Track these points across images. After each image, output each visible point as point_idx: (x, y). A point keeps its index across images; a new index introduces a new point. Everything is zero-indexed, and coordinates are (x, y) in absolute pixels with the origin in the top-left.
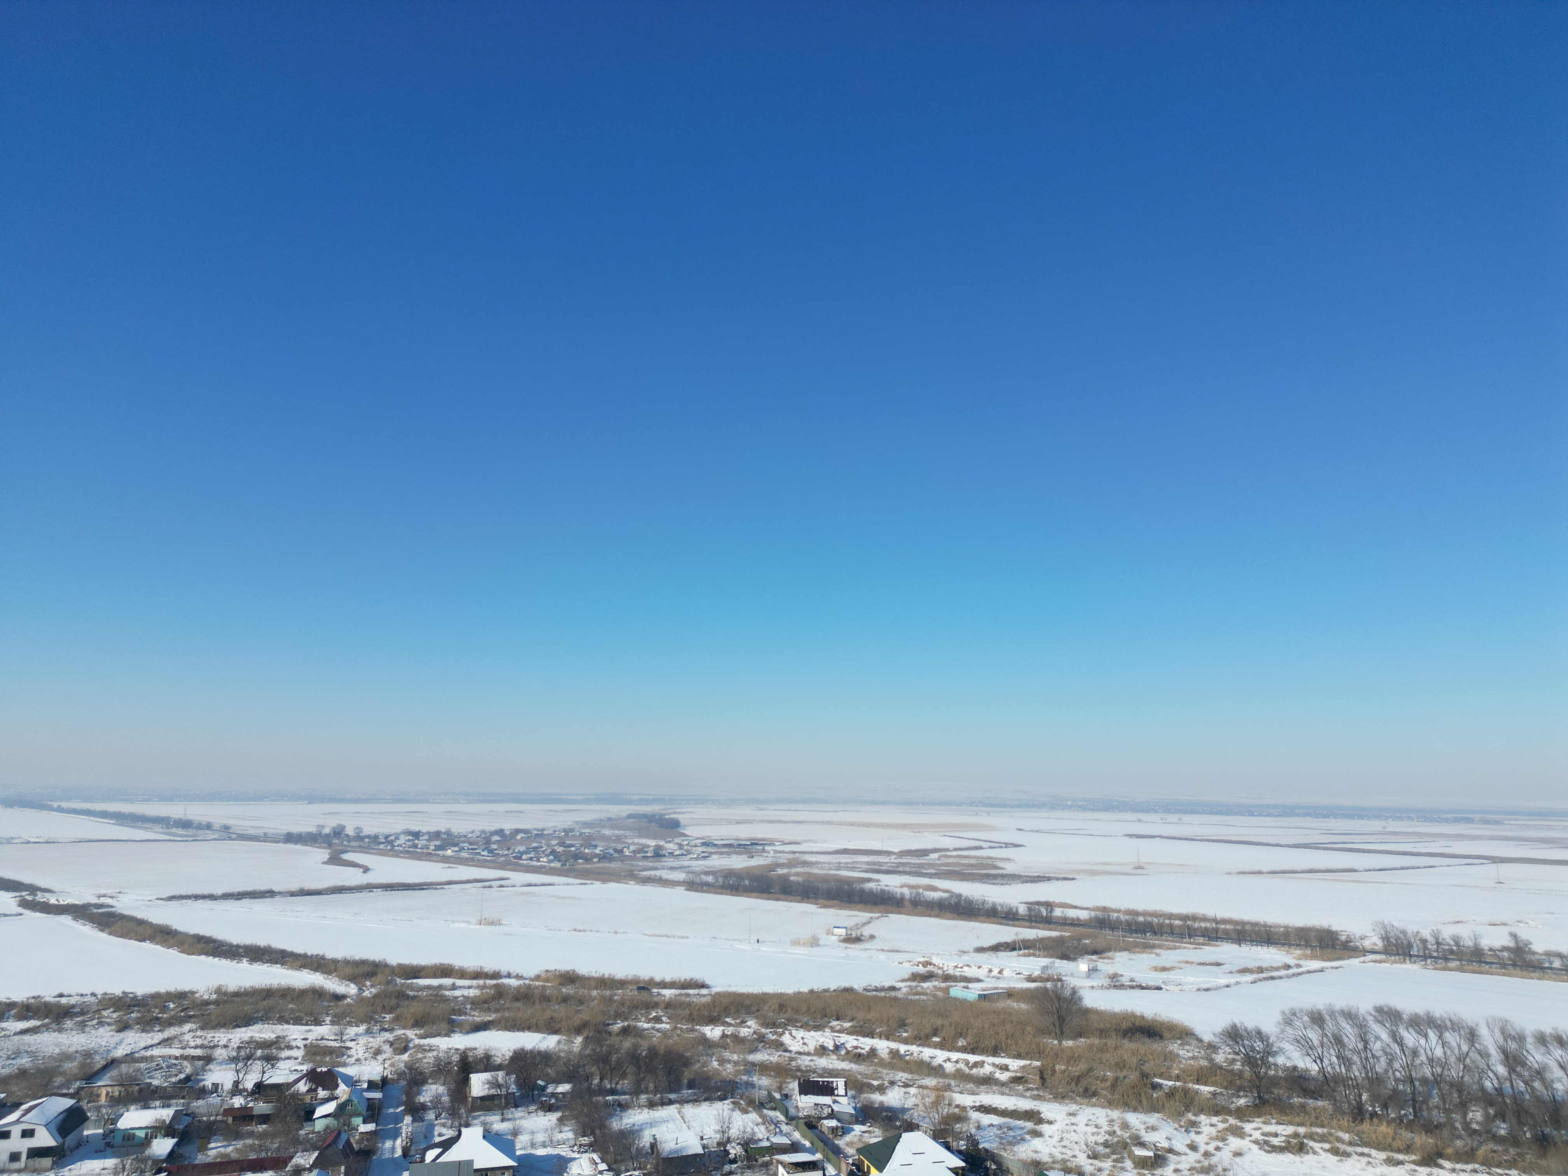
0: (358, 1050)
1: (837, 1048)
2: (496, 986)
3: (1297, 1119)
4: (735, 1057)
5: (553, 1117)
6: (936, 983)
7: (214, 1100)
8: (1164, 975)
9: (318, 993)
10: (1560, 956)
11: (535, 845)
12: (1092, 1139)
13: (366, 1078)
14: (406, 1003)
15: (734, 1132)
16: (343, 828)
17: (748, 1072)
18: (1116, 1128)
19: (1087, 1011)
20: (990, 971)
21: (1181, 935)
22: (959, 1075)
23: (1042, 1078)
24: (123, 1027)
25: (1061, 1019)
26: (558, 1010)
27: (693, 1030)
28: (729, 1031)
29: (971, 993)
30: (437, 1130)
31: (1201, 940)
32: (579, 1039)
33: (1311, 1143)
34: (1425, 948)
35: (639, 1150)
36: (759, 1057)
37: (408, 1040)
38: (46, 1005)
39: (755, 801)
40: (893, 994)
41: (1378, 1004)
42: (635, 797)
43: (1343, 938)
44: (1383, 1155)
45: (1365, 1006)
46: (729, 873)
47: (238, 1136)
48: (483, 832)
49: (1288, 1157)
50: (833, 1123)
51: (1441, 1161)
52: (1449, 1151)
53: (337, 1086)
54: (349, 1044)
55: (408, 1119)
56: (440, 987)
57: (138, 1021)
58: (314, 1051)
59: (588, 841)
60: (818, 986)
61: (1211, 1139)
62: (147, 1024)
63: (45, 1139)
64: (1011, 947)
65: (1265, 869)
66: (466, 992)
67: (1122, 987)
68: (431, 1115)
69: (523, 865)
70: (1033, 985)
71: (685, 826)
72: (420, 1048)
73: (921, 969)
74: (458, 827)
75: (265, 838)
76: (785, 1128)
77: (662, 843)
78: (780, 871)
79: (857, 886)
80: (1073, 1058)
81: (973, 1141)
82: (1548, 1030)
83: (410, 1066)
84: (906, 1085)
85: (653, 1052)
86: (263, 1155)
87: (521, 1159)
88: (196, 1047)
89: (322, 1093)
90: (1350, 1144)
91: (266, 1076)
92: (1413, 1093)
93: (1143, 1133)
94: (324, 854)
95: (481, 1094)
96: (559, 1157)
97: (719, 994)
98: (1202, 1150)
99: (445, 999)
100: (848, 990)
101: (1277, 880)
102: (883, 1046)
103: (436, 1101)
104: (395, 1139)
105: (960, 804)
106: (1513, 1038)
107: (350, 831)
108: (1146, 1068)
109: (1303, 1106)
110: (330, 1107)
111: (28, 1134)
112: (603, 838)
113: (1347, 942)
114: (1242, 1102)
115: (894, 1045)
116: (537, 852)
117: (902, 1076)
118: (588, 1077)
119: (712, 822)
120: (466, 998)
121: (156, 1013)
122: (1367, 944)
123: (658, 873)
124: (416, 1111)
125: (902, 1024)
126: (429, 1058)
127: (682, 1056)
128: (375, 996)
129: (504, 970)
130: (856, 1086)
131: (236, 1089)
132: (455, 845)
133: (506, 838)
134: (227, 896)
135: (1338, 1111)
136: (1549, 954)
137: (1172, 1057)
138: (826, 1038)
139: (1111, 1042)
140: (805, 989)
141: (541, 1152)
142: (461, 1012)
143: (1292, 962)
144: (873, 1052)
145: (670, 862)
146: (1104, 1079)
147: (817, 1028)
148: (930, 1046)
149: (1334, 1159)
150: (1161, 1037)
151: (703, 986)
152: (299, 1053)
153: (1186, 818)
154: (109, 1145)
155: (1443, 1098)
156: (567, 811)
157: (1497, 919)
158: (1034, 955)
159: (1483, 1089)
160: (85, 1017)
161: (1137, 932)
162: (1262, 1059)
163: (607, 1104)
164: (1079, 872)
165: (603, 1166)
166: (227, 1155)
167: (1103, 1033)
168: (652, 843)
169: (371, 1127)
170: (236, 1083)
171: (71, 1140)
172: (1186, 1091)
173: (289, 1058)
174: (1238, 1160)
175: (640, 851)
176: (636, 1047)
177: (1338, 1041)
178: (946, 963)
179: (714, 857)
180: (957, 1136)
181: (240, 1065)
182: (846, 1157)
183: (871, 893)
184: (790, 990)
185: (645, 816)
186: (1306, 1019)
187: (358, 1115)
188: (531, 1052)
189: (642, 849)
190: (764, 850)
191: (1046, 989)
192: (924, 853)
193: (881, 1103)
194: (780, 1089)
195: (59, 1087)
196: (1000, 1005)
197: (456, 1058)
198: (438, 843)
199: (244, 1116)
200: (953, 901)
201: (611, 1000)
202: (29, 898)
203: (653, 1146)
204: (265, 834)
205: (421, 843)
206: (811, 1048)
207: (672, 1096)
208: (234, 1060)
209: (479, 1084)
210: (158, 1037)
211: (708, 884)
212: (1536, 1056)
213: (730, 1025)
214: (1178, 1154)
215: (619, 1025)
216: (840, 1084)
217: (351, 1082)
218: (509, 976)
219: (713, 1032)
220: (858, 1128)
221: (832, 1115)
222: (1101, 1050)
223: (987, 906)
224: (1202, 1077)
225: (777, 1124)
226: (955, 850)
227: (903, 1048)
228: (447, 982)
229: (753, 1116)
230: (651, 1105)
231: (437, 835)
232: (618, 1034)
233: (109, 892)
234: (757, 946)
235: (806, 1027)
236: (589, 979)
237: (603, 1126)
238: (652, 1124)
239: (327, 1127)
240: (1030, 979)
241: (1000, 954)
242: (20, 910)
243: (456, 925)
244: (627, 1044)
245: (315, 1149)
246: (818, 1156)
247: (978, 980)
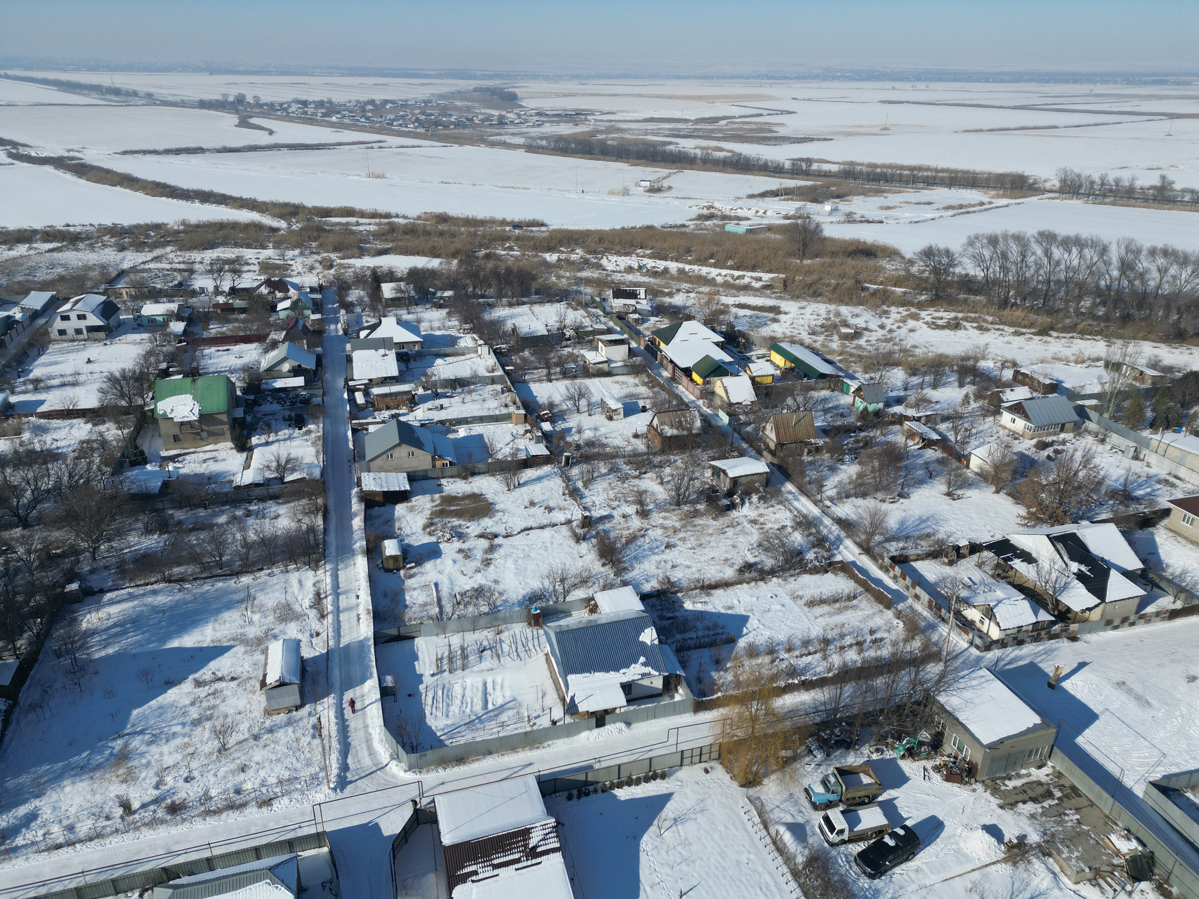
0: (297, 265)
1: (640, 267)
2: (389, 223)
3: (960, 308)
4: (568, 274)
5: (444, 312)
6: (716, 222)
7: (202, 297)
8: (887, 213)
9: (258, 227)
10: (1192, 192)
11: (402, 113)
12: (813, 323)
13: (307, 285)
14: (325, 234)
15: (568, 322)
16: (244, 96)
17: (577, 284)
18: (831, 316)
19: (826, 239)
20: (757, 212)
21: (907, 182)
22: (727, 285)
23: (785, 285)
24: (122, 249)
25: (805, 245)
26: (438, 241)
27: (536, 256)
28: (563, 256)
29: (741, 228)
30: (364, 319)
31: (921, 185)
32: (455, 262)
33: (965, 323)
34: (1092, 187)
35: (505, 333)
36: (585, 274)
37: (332, 261)
38: (60, 232)
39: (578, 77)
40: (683, 230)
41: (1042, 229)
42: (479, 73)
43: (1031, 181)
44: (1012, 330)
45: (1031, 230)
46: (559, 139)
47: (228, 321)
48: (358, 102)
49: (947, 332)
50: (636, 316)
51: (1052, 333)
52: (1060, 326)
53: (288, 290)
54: (290, 262)
55: (343, 312)
56: (348, 224)
57: (132, 244)
58: (265, 267)
59: (444, 111)
60: (628, 223)
61: (896, 321)
62: (139, 247)
63: (94, 320)
64: (775, 194)
65: (985, 128)
66: (368, 228)
67: (854, 221)
68: (358, 310)
69: (395, 130)
70: (788, 222)
71: (522, 99)
72: (341, 266)
73: (705, 212)
74: (338, 97)
75: (183, 104)
76: (603, 319)
77: (504, 113)
78: (600, 137)
79: (660, 148)
80: (809, 271)
81: (731, 326)
82: (1160, 245)
83: (337, 278)
84: (688, 292)
85: (509, 270)
86: (248, 333)
87: (423, 337)
88: (180, 263)
89: (279, 295)
90: (992, 323)
91: (236, 283)
92: (1047, 290)
93: (849, 318)
94: (234, 119)
95: (391, 296)
96: (450, 336)
97: (555, 231)
98: (888, 329)
99: (353, 233)
100: (650, 228)
101: (994, 137)
102: (673, 266)
103: (360, 301)
104: (337, 323)
105: (748, 77)
106: (1132, 252)
107: (250, 99)
108: (860, 277)
109: (966, 300)
110: (287, 304)
111: (82, 317)
112: (456, 108)
113: (1033, 184)
114: (923, 298)
115: (681, 265)
116: (404, 120)
117: (686, 286)
118: (465, 287)
119: (544, 95)
120: (369, 232)
121: (142, 238)
122: (1048, 185)
123: (502, 138)
124: (348, 307)
125: (689, 251)
126: (350, 272)
127: (530, 273)
128: (301, 229)
129: (393, 212)
130: (652, 292)
131: (217, 291)
132: (338, 113)
133: (379, 107)
134: (167, 152)
135: (990, 302)
136: (1184, 191)
137: (882, 269)
138: (633, 261)
139: (837, 260)
140: (618, 227)
141: (438, 333)
142: (366, 242)
143: (986, 199)
144: (666, 270)
145: (511, 129)
146: (828, 285)
147: (626, 254)
148: (707, 266)
149: (977, 332)
150: (875, 256)
151: (543, 225)
152: (256, 268)
153: (933, 85)
154: (140, 325)
155: (1067, 293)
156: (423, 84)
157: (1155, 165)
158: (792, 200)
159: (1098, 286)
160: (93, 241)
161: (873, 180)
162: (945, 269)
163: (479, 304)
164: (836, 133)
165: (481, 342)
166: (223, 333)
167: (833, 254)
168: (496, 113)
169: (318, 316)
170: (217, 288)
171: (112, 321)
172: (885, 292)
173: (249, 271)
174: (911, 334)
175: (487, 119)
176: (496, 267)
177: (1004, 256)
178: (724, 206)
179: (547, 125)
180: (721, 323)
181: (215, 275)
182: (644, 336)
183: (671, 153)
184: (607, 227)
185: (488, 90)
186: (985, 241)
187: (308, 309)
188: (422, 269)
189: (488, 118)
190: (586, 120)
191: (797, 224)
192: (715, 120)
193: (670, 303)
194: (600, 295)
195: (92, 288)
196: (762, 236)
197: (368, 273)
198: (324, 111)
199: (228, 309)
200: (735, 159)
201: (475, 234)
202: (14, 151)
203: (514, 330)
204: (183, 101)
205: (310, 110)
206: (622, 268)
207: (524, 299)
208: (211, 272)
209: (388, 290)
210: (150, 256)
211: (542, 147)
212: (1144, 263)
213: (563, 252)
214: (871, 331)
215: (483, 252)
216: (642, 291)
217: (298, 288)
218: (397, 216)
219: (552, 257)
220: (653, 319)
221: (635, 311)
222: (831, 266)
223: (760, 163)
224: (898, 283)
225: (597, 317)
226: (740, 117)
227: (687, 267)
228: (353, 220)
229: (581, 312)
230: (511, 305)
231: (320, 104)
232: (483, 258)
233: (75, 147)
234: (582, 195)
235: (619, 253)
236: (458, 219)
237: (478, 318)
238: (512, 317)
239: (288, 316)
240: (786, 217)
241: (766, 199)
242: (10, 160)
243: (351, 177)
244: (490, 265)
245: (283, 329)
246: (626, 336)
247: (747, 219)
